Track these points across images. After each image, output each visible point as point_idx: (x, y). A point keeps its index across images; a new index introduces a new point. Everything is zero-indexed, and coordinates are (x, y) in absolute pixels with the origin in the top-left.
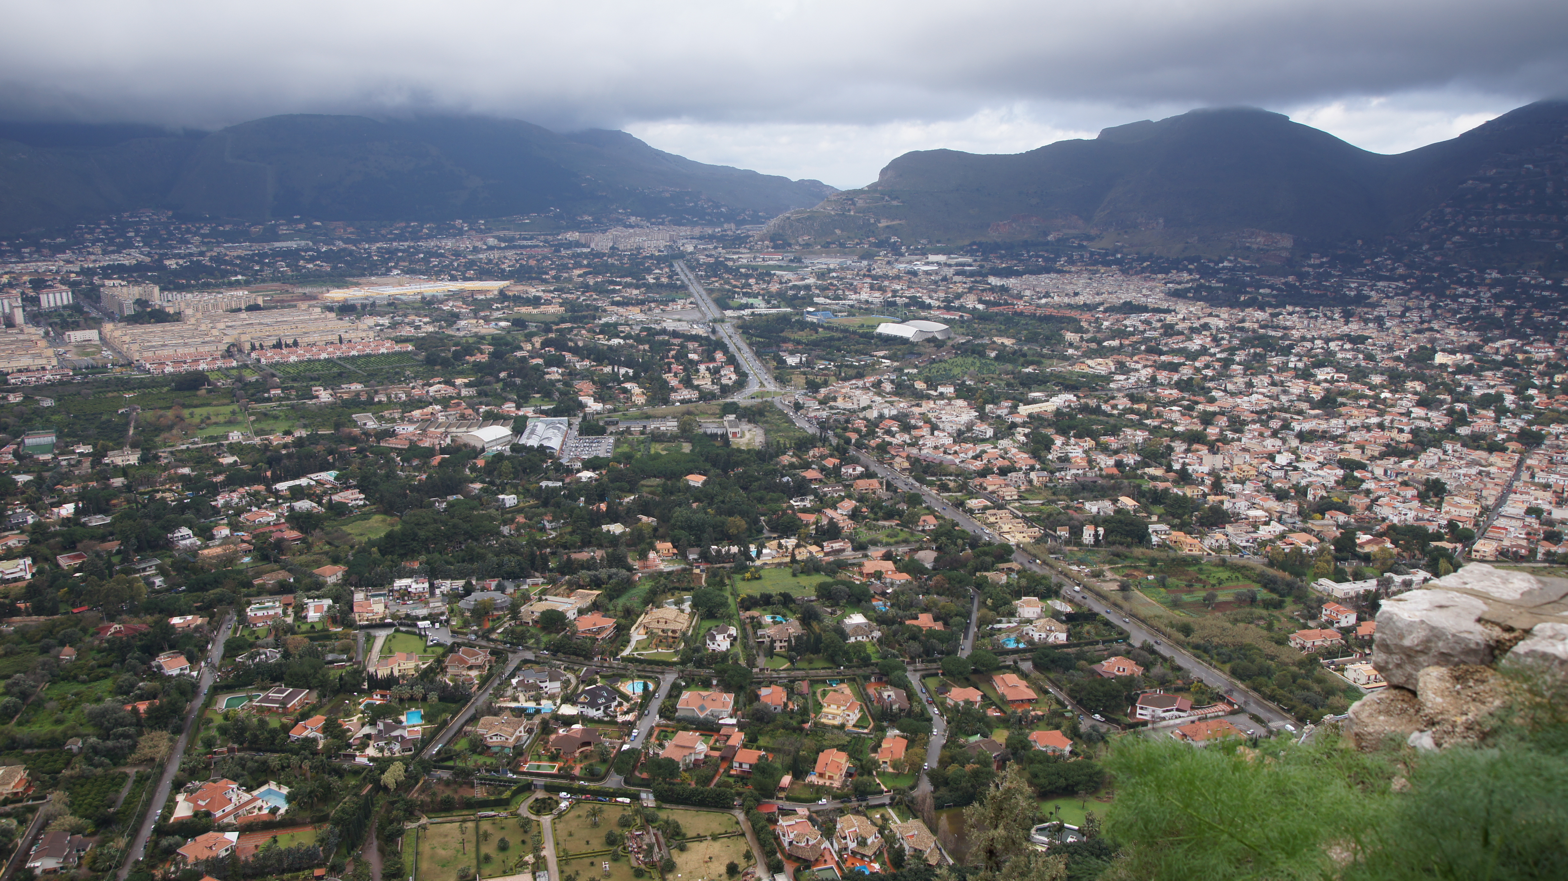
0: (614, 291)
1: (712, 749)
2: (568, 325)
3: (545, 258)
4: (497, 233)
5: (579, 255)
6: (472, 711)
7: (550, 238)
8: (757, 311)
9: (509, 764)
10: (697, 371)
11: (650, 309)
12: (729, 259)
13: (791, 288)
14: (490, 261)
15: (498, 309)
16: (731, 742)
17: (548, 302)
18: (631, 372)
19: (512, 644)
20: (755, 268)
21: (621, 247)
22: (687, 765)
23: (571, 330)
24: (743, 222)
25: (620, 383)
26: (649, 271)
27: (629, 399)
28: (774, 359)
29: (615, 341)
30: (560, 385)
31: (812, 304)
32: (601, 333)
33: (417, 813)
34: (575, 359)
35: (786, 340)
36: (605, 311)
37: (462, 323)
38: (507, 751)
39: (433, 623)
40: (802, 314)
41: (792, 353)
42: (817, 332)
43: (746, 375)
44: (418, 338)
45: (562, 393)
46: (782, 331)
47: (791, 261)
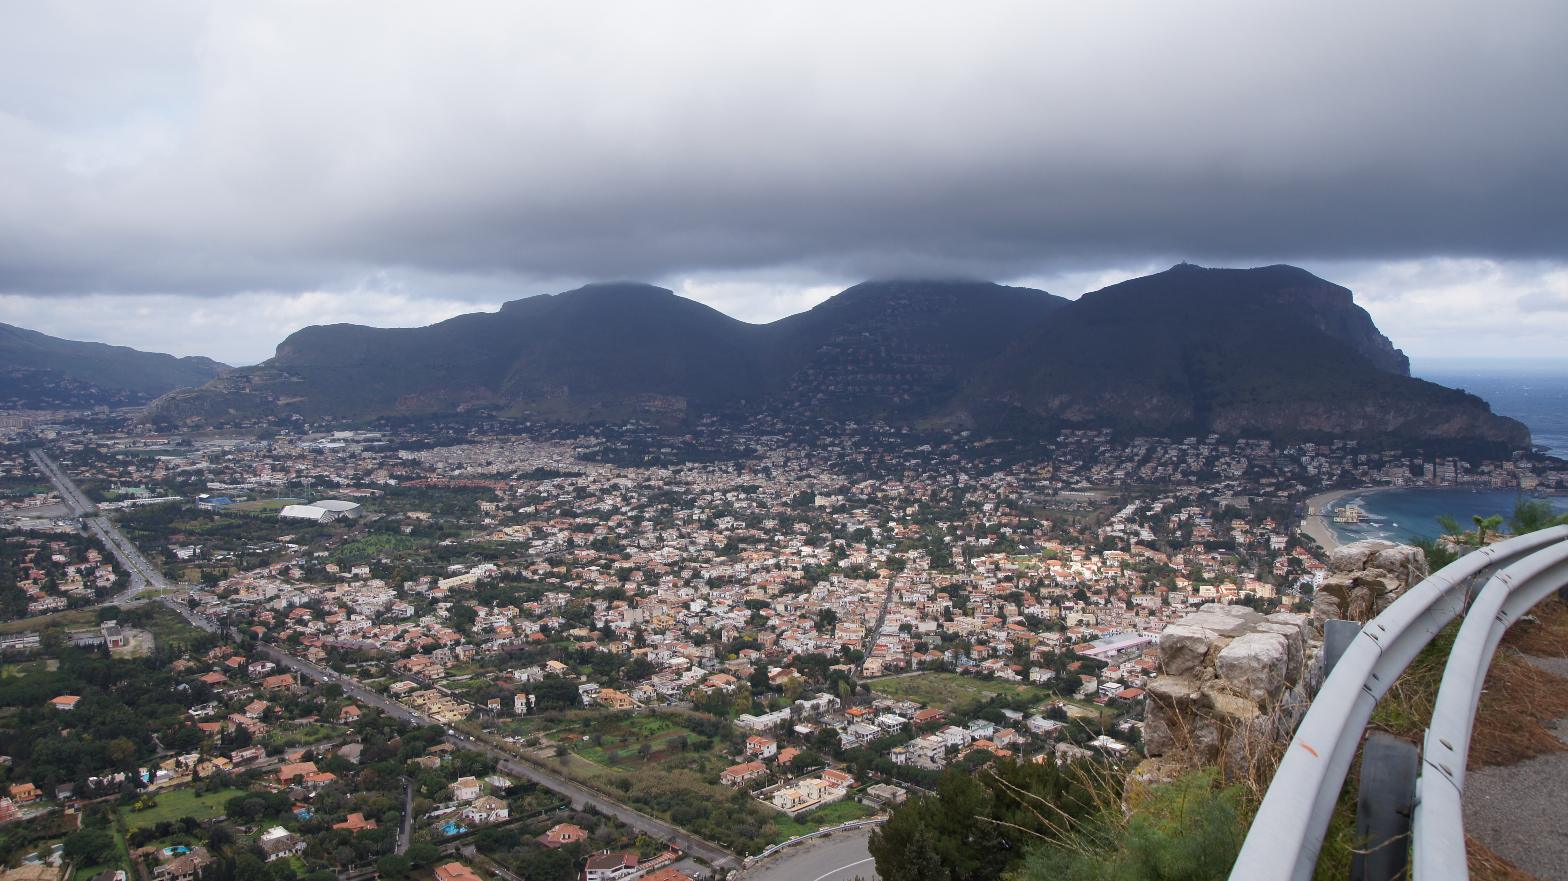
8: (140, 501)
10: (65, 574)
12: (103, 446)
13: (180, 474)
20: (135, 455)
24: (120, 404)
28: (162, 553)
31: (206, 490)
35: (175, 532)
40: (194, 501)
41: (184, 545)
42: (212, 520)
43: (128, 575)
46: (171, 522)
47: (179, 444)
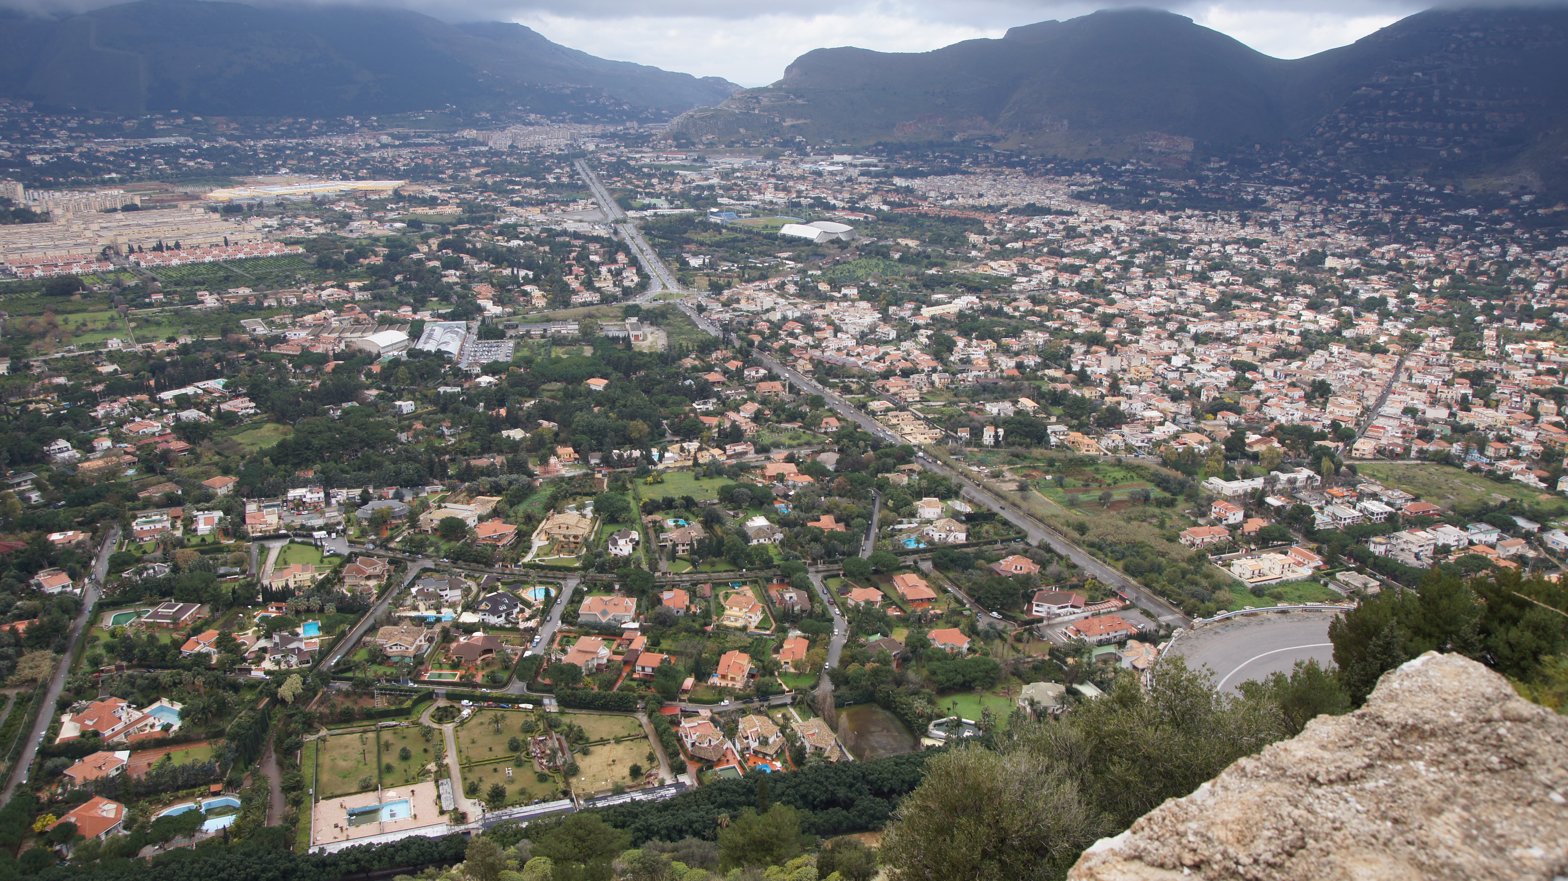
0: (513, 191)
1: (615, 653)
2: (466, 226)
3: (442, 156)
4: (390, 131)
5: (477, 154)
6: (371, 621)
7: (446, 136)
8: (660, 212)
9: (409, 673)
10: (599, 273)
11: (550, 210)
12: (632, 159)
13: (695, 188)
14: (384, 160)
15: (392, 210)
16: (633, 646)
17: (445, 203)
18: (531, 274)
19: (411, 552)
20: (658, 168)
21: (520, 146)
22: (590, 670)
23: (469, 231)
24: (646, 120)
25: (520, 285)
26: (549, 170)
27: (529, 302)
28: (677, 260)
29: (514, 243)
30: (457, 288)
31: (716, 204)
32: (500, 234)
33: (316, 725)
34: (473, 261)
35: (689, 241)
36: (504, 211)
37: (355, 225)
38: (407, 660)
39: (329, 534)
40: (706, 215)
41: (695, 255)
42: (720, 233)
43: (648, 277)
44: (309, 240)
45: (459, 297)
46: (685, 232)
47: (695, 160)
